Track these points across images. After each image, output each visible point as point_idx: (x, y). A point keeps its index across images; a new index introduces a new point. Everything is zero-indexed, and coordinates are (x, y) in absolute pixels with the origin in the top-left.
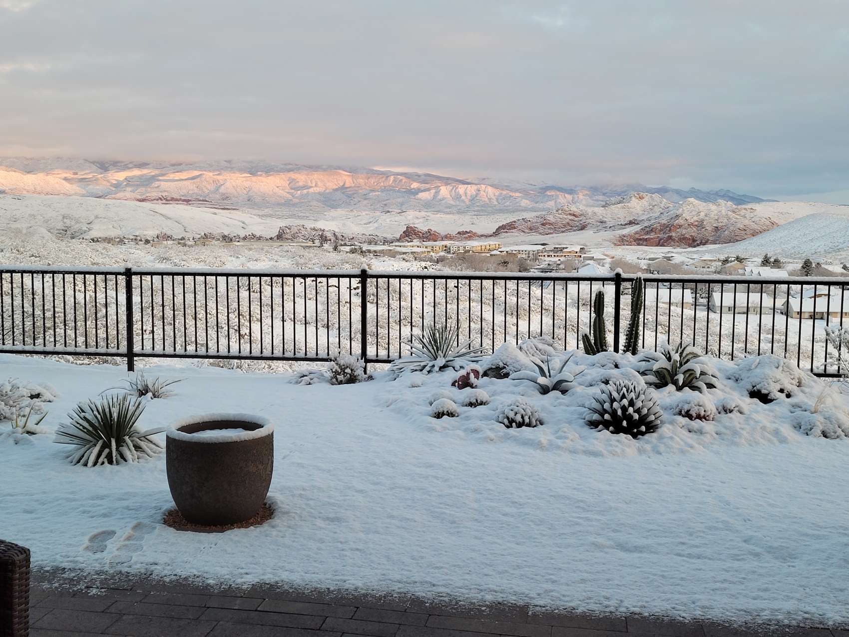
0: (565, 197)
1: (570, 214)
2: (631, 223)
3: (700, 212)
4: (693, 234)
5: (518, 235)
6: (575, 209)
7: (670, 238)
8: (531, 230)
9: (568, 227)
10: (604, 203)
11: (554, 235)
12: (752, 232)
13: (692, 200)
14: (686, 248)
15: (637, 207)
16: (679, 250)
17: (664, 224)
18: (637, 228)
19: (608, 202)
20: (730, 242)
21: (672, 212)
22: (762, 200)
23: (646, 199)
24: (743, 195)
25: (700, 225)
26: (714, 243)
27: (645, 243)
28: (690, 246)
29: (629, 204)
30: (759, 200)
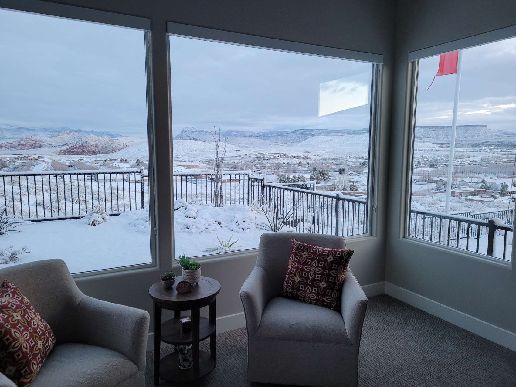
0: (31, 133)
1: (33, 141)
2: (65, 145)
3: (96, 140)
4: (94, 150)
5: (5, 150)
6: (36, 138)
7: (83, 151)
8: (12, 148)
9: (32, 146)
10: (50, 136)
11: (25, 150)
12: (118, 149)
13: (92, 135)
14: (91, 156)
15: (66, 138)
16: (88, 156)
17: (80, 145)
18: (67, 147)
19: (52, 136)
20: (110, 153)
21: (83, 140)
22: (122, 136)
23: (71, 134)
24: (114, 134)
25: (96, 146)
26: (103, 153)
27: (72, 154)
28: (93, 155)
29: (63, 137)
30: (121, 136)
